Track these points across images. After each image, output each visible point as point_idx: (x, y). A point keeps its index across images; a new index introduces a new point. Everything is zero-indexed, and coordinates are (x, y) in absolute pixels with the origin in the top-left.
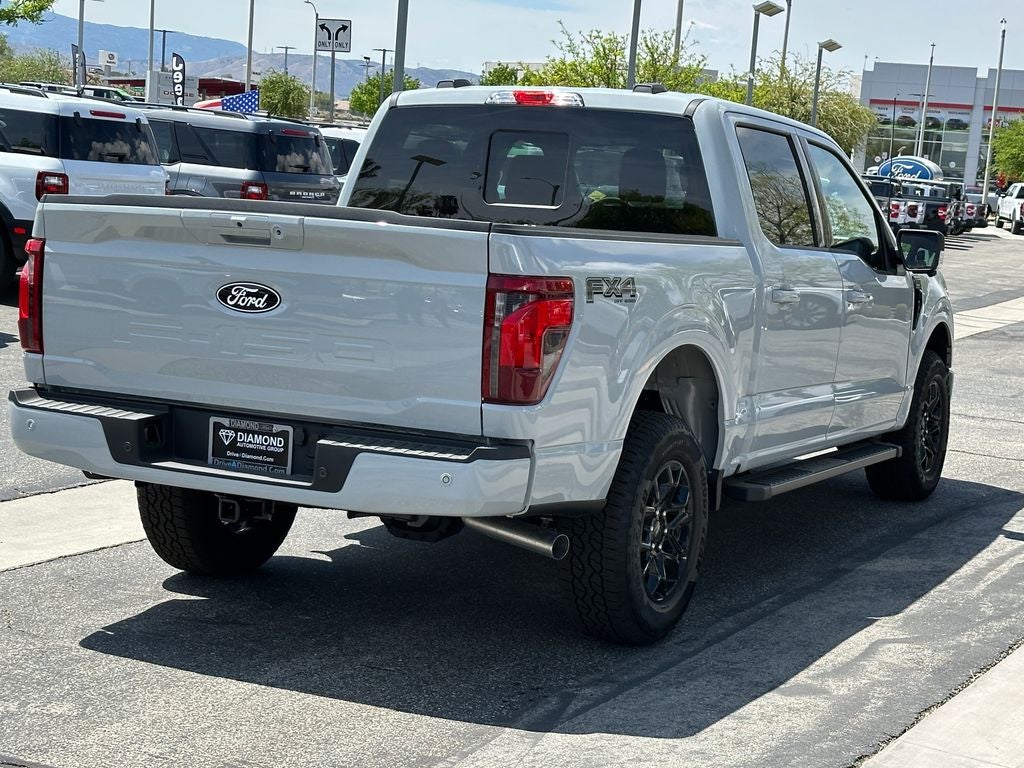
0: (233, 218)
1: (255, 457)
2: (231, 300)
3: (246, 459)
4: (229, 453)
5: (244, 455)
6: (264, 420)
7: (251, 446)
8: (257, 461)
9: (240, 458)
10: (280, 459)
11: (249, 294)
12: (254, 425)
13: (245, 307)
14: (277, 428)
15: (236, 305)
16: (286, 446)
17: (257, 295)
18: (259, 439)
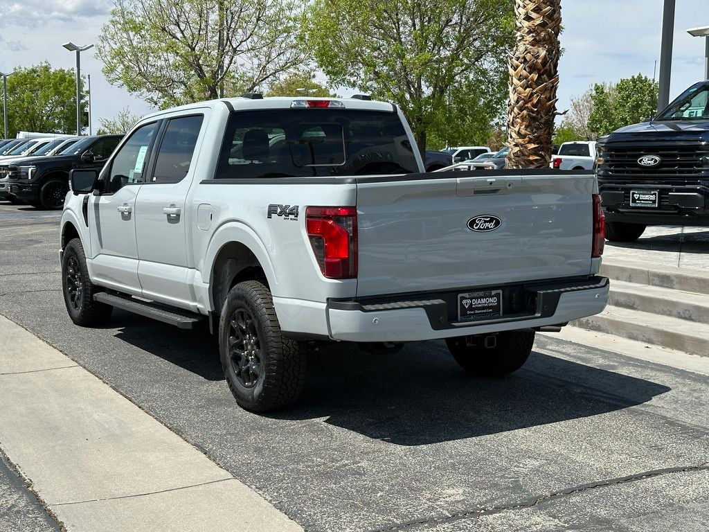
0: (488, 180)
1: (482, 311)
2: (476, 226)
3: (477, 313)
4: (468, 312)
5: (476, 312)
6: (486, 290)
7: (480, 306)
8: (484, 313)
9: (475, 314)
10: (496, 309)
11: (485, 222)
12: (481, 294)
13: (484, 229)
14: (494, 293)
15: (479, 229)
16: (498, 301)
17: (490, 221)
18: (484, 301)
